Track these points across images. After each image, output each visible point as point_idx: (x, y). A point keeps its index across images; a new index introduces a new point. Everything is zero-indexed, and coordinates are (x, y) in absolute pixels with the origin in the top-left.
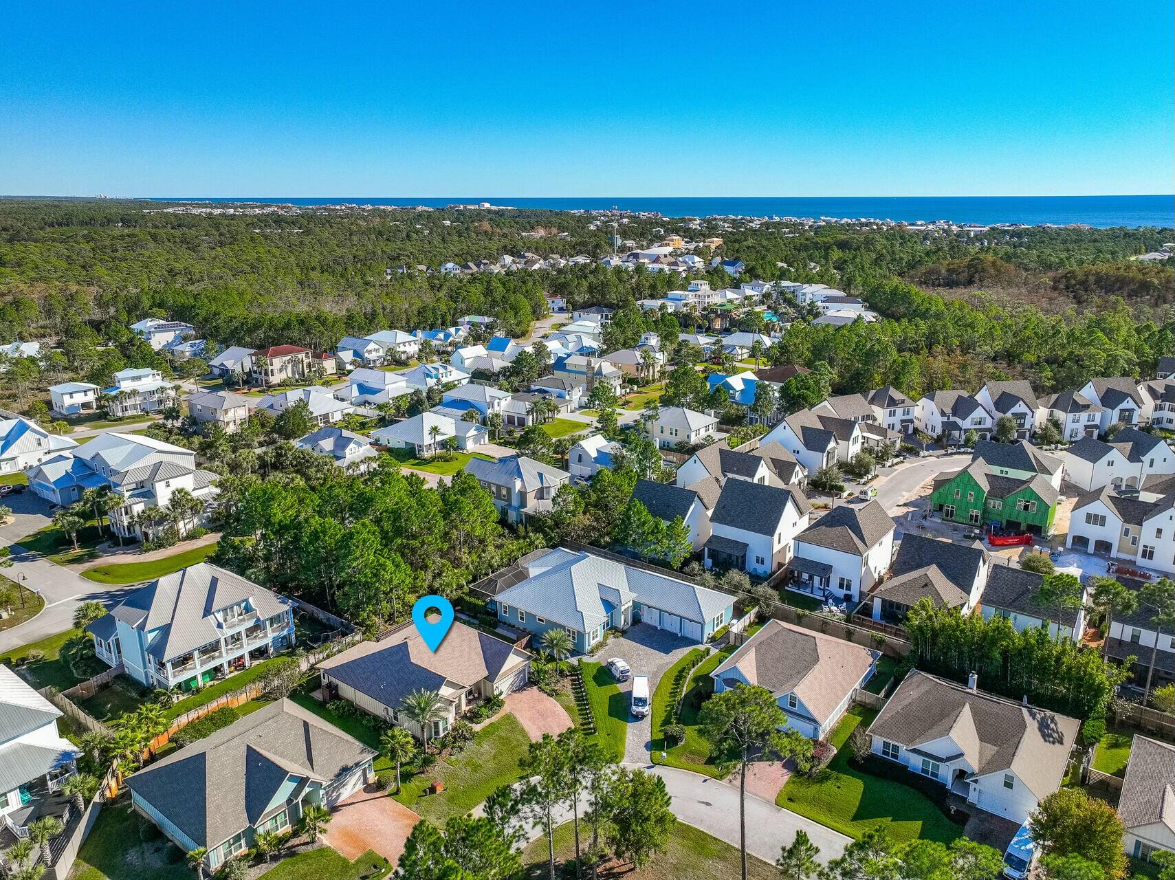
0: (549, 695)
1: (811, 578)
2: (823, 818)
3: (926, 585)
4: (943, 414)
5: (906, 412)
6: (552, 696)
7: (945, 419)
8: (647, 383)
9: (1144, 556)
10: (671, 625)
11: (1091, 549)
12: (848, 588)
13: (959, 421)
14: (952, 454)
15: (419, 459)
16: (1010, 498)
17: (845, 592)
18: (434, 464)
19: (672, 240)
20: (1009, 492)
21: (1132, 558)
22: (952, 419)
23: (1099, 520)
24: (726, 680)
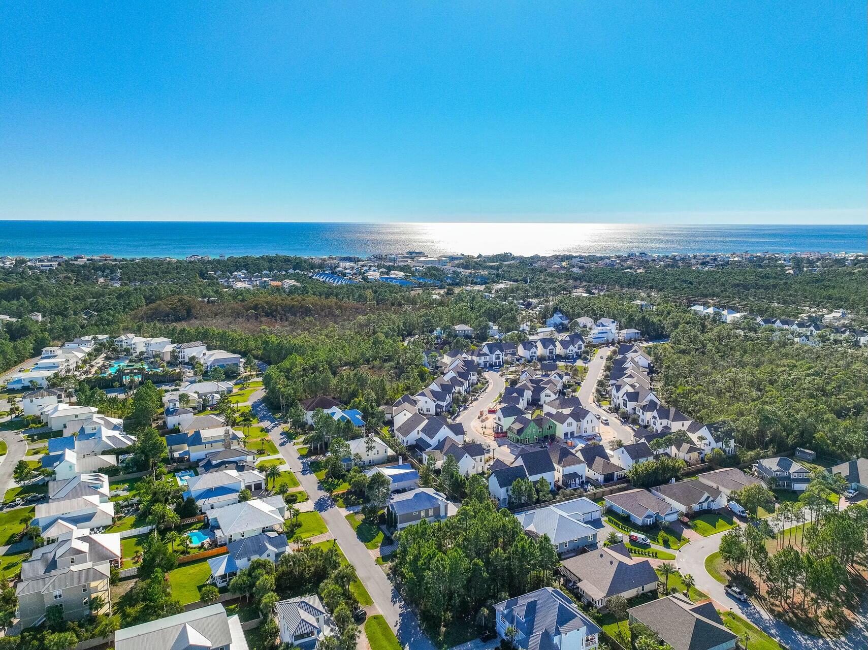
3: (608, 463)
9: (585, 432)
11: (569, 436)
16: (544, 427)
21: (581, 434)
23: (570, 424)
24: (646, 517)
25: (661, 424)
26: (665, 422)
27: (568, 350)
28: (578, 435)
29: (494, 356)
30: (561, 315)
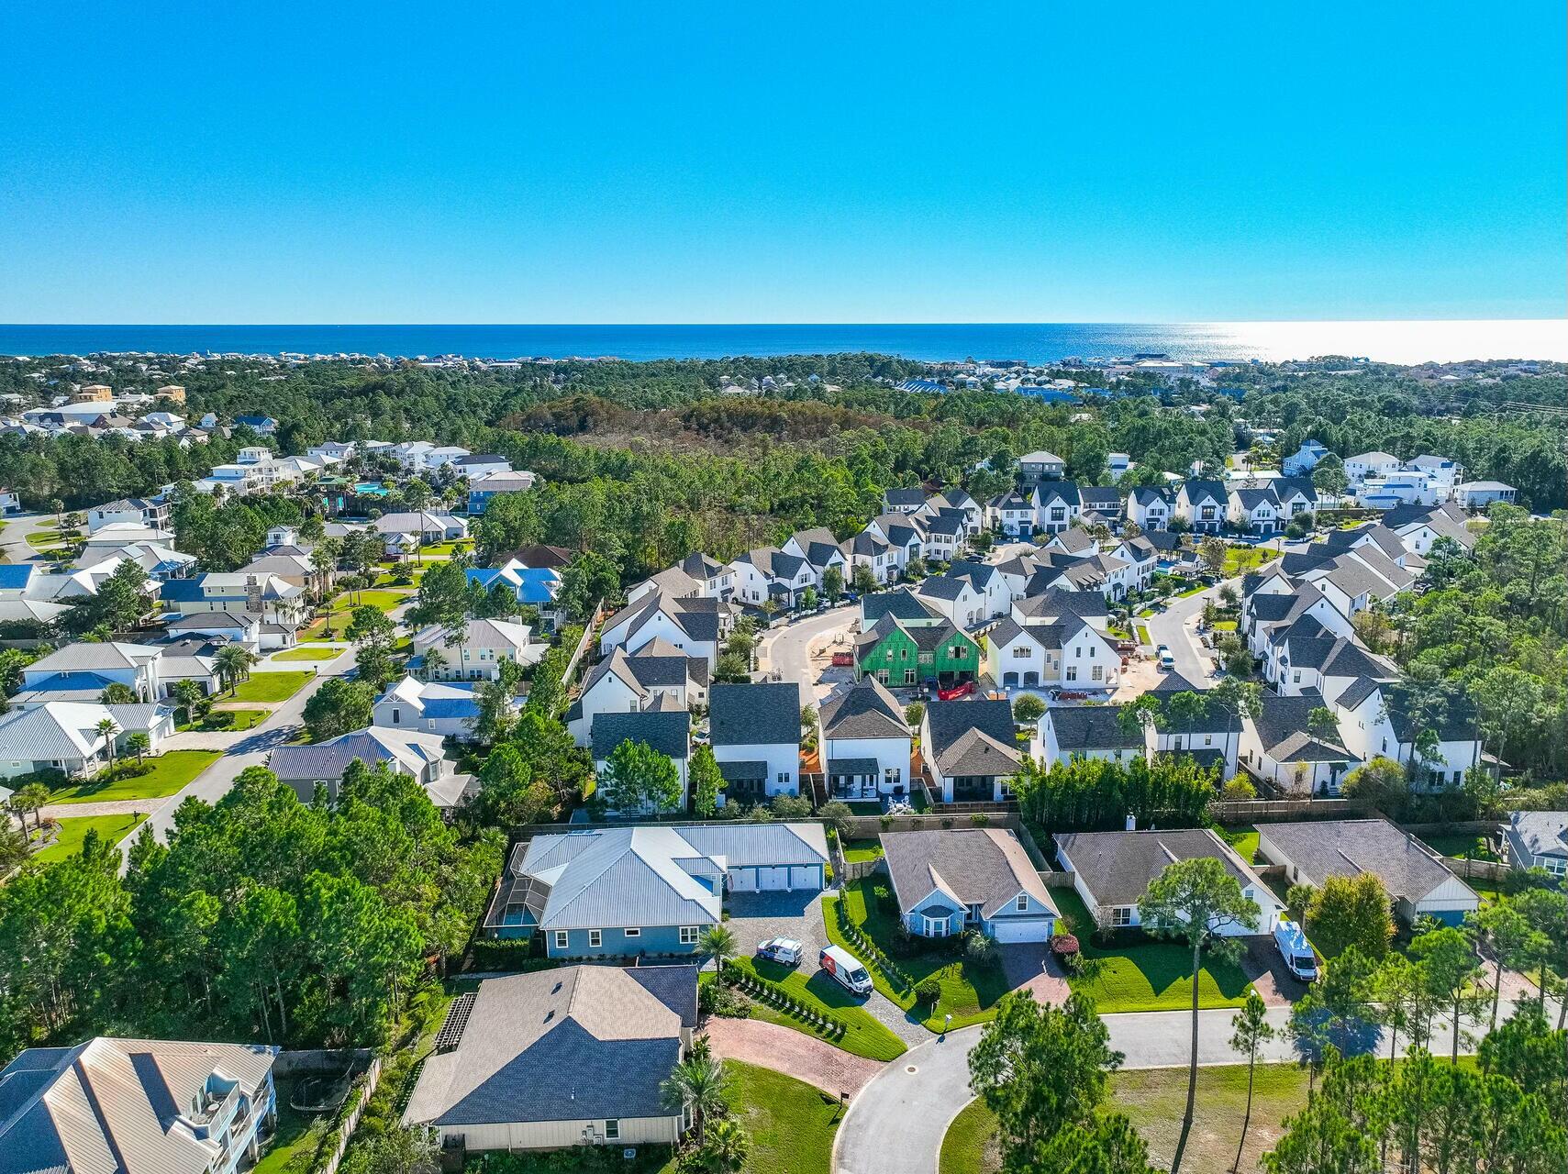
0: (740, 1017)
1: (850, 780)
2: (1136, 1006)
3: (987, 749)
4: (767, 576)
5: (725, 582)
6: (745, 1017)
7: (770, 582)
8: (326, 599)
9: (1068, 678)
10: (775, 881)
11: (1021, 683)
12: (897, 780)
13: (785, 582)
14: (796, 620)
15: (76, 783)
16: (940, 648)
17: (893, 785)
18: (117, 784)
19: (96, 391)
20: (936, 643)
21: (1056, 683)
22: (777, 580)
23: (1023, 652)
24: (925, 912)
25: (1297, 680)
26: (1309, 676)
27: (1255, 511)
28: (1049, 683)
29: (1048, 511)
30: (1319, 448)
